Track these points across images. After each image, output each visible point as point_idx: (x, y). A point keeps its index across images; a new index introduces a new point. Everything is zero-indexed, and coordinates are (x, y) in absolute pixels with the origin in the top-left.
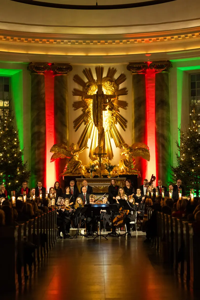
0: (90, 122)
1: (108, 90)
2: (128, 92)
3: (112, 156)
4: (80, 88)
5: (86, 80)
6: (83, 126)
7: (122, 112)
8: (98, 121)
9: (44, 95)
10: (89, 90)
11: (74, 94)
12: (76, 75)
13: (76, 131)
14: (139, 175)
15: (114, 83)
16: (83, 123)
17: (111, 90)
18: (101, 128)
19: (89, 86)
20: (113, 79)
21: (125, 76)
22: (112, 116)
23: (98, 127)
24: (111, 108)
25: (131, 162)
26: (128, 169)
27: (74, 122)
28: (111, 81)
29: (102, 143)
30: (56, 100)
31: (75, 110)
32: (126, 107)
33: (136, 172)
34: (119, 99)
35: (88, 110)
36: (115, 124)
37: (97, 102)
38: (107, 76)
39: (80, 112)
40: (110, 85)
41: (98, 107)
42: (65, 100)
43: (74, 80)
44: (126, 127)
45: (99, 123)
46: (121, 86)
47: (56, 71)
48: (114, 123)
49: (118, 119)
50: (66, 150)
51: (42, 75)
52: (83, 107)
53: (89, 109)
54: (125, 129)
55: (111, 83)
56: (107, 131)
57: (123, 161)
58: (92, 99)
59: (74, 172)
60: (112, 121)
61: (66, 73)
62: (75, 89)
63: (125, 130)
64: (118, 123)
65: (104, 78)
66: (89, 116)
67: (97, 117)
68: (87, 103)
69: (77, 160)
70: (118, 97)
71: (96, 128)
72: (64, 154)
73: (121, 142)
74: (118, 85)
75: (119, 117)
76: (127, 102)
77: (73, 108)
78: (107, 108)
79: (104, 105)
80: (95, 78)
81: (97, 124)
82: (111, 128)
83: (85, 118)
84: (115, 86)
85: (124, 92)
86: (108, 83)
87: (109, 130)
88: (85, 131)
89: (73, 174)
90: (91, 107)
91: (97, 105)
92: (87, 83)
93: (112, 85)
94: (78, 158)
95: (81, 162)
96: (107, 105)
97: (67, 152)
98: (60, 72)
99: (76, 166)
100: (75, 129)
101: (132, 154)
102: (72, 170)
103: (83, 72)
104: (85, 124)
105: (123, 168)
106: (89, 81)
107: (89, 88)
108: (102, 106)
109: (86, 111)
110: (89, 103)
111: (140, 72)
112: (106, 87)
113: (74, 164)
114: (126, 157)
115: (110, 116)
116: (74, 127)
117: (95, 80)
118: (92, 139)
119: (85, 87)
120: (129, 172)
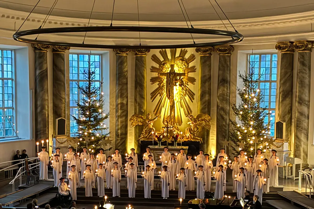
0: (164, 94)
1: (180, 68)
2: (196, 70)
3: (181, 123)
4: (157, 66)
5: (162, 59)
6: (158, 98)
7: (190, 86)
8: (170, 95)
9: (126, 72)
10: (164, 68)
11: (151, 71)
12: (153, 54)
13: (152, 101)
14: (201, 142)
15: (185, 62)
16: (159, 95)
17: (183, 68)
18: (172, 101)
19: (164, 64)
20: (184, 59)
21: (194, 56)
22: (182, 90)
23: (170, 100)
24: (181, 84)
25: (195, 130)
26: (192, 136)
27: (151, 94)
28: (183, 60)
29: (173, 113)
30: (136, 76)
31: (152, 84)
32: (194, 82)
33: (199, 139)
34: (188, 76)
35: (162, 85)
36: (185, 97)
37: (169, 79)
38: (180, 56)
39: (156, 85)
40: (181, 64)
41: (170, 84)
42: (143, 76)
43: (152, 59)
44: (193, 99)
45: (171, 97)
46: (191, 65)
47: (136, 53)
48: (184, 95)
49: (187, 92)
50: (143, 119)
51: (125, 56)
52: (158, 82)
53: (164, 84)
54: (193, 100)
55: (183, 62)
56: (178, 102)
57: (188, 129)
58: (166, 76)
59: (149, 137)
60: (182, 94)
61: (145, 54)
62: (152, 67)
63: (192, 102)
64: (187, 95)
65: (177, 57)
66: (164, 89)
67: (169, 91)
68: (162, 79)
69: (151, 127)
70: (188, 74)
71: (169, 100)
72: (141, 122)
73: (189, 112)
74: (188, 64)
75: (188, 90)
76: (196, 78)
77: (151, 83)
78: (178, 84)
79: (175, 82)
80: (169, 57)
81: (169, 97)
82: (181, 100)
83: (160, 91)
84: (186, 64)
85: (193, 69)
86: (180, 62)
87: (180, 101)
88: (160, 101)
89: (148, 139)
90: (165, 81)
91: (169, 82)
92: (163, 61)
93: (184, 64)
94: (152, 126)
95: (154, 129)
96: (178, 82)
97: (143, 120)
98: (140, 54)
99: (150, 133)
100: (152, 100)
101: (196, 124)
102: (147, 135)
103: (159, 52)
104: (160, 96)
105: (189, 135)
106: (165, 60)
107: (164, 66)
108: (173, 83)
109: (161, 85)
110: (163, 78)
111: (206, 54)
112: (178, 65)
113: (148, 131)
114: (191, 126)
115: (181, 90)
116: (151, 98)
117: (169, 59)
118: (165, 108)
119: (161, 65)
120: (193, 138)
